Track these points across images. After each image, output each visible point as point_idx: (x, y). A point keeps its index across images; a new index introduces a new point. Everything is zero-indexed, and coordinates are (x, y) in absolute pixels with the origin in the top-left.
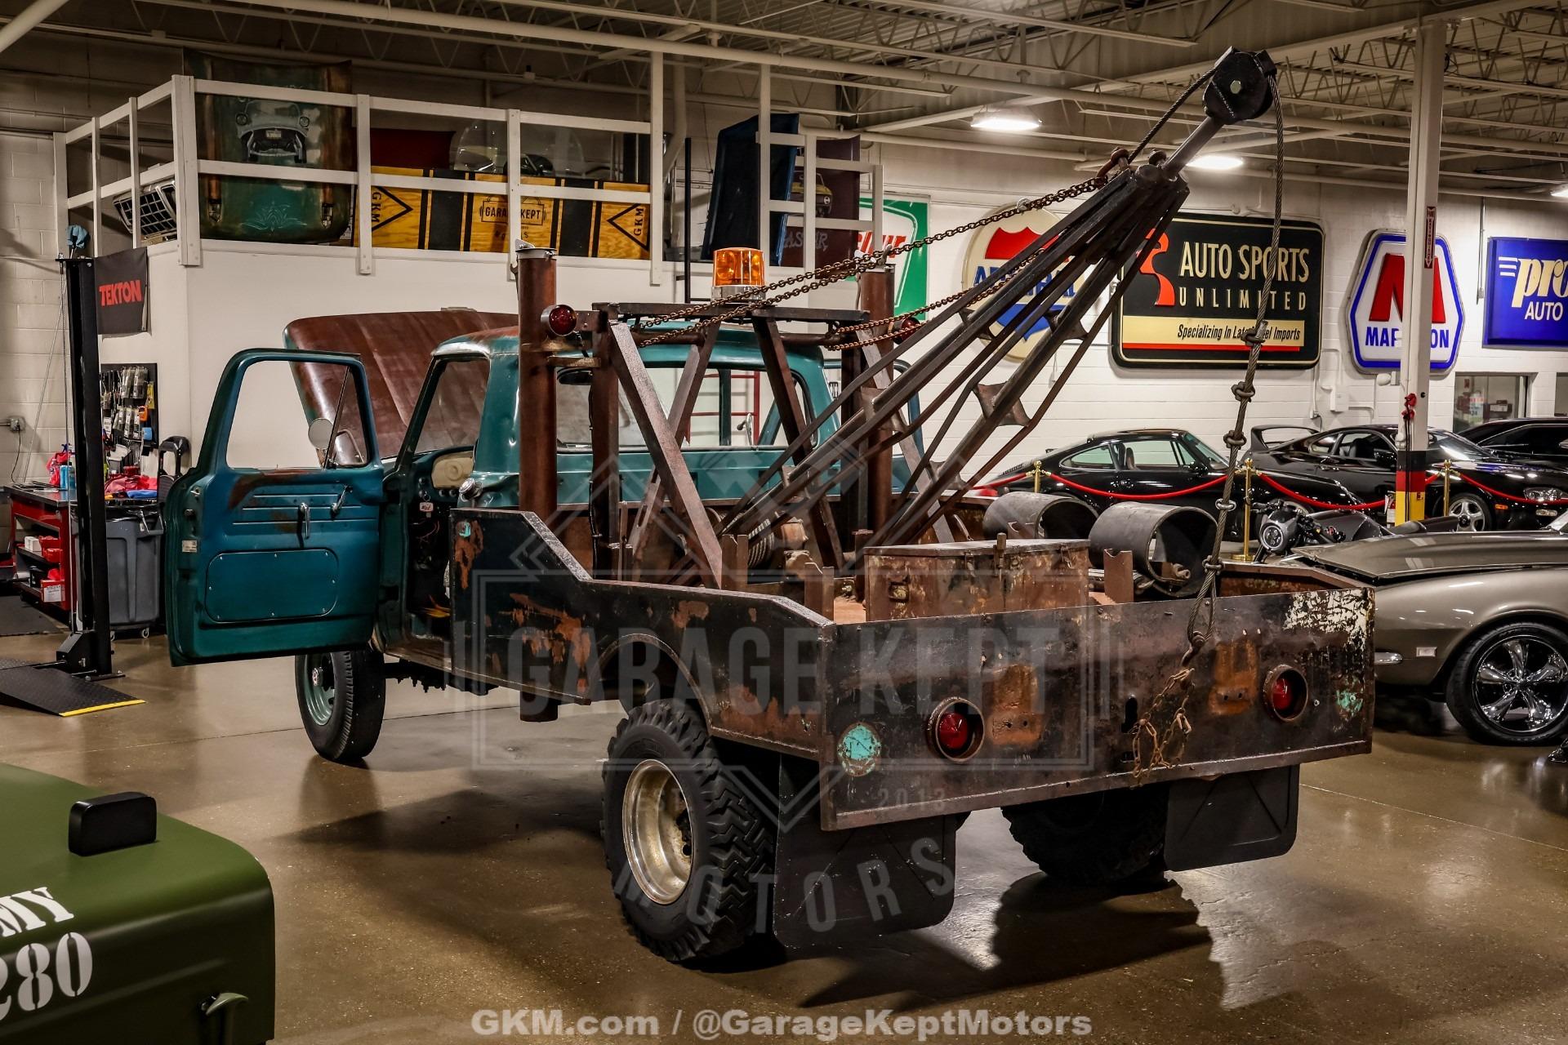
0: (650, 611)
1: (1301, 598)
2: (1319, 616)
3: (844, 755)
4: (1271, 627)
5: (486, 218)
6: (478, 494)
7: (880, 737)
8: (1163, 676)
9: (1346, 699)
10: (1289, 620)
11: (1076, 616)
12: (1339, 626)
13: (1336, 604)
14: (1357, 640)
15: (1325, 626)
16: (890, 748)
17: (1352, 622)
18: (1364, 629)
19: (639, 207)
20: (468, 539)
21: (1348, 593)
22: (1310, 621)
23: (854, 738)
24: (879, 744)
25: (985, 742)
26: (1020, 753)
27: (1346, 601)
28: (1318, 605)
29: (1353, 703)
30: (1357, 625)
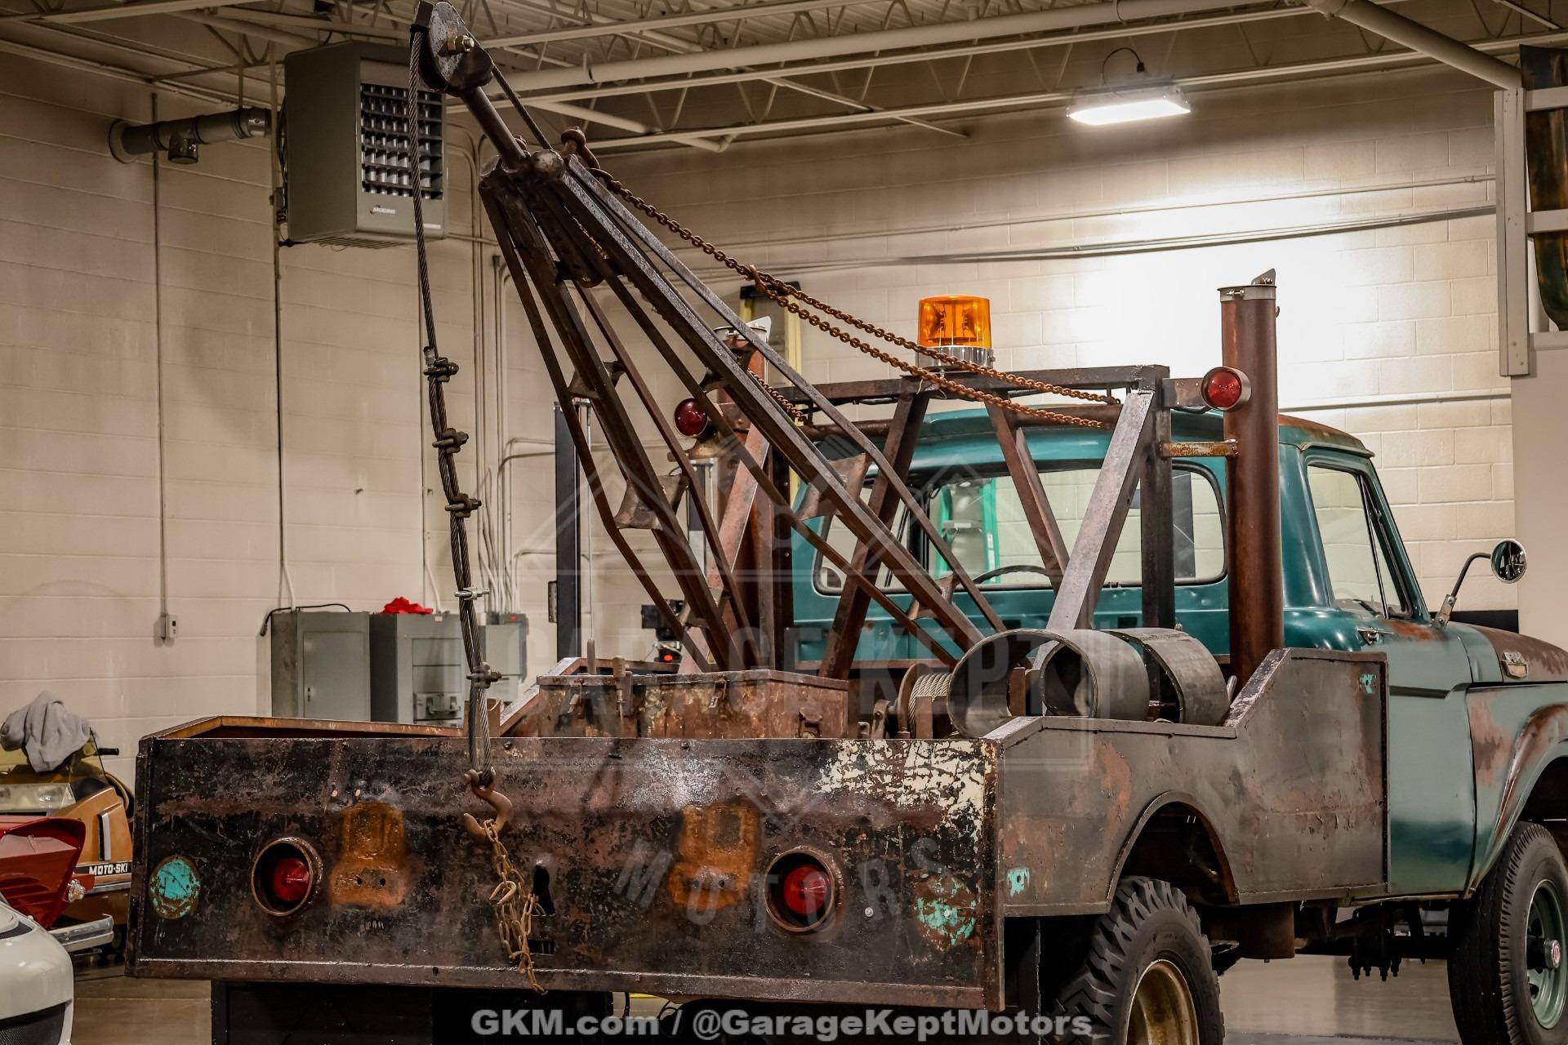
1: (855, 749)
2: (888, 779)
3: (157, 892)
4: (788, 787)
7: (200, 876)
8: (592, 841)
9: (937, 914)
10: (825, 779)
12: (924, 796)
13: (921, 761)
14: (964, 822)
15: (897, 795)
16: (211, 891)
17: (952, 793)
18: (979, 804)
21: (946, 745)
22: (868, 784)
23: (169, 873)
24: (198, 884)
25: (321, 897)
26: (370, 918)
27: (939, 759)
28: (888, 761)
29: (953, 923)
30: (964, 797)
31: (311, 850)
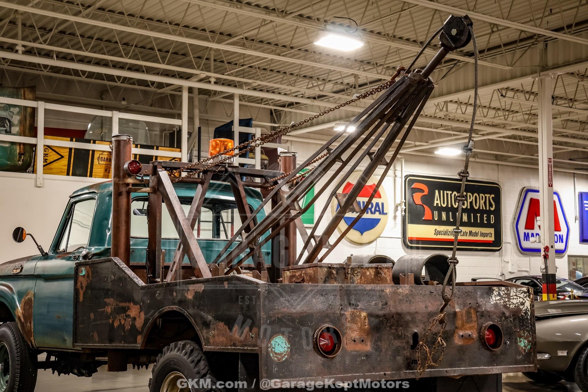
0: (175, 294)
1: (497, 290)
2: (507, 300)
3: (272, 350)
4: (483, 303)
5: (101, 162)
6: (90, 257)
7: (289, 342)
9: (522, 342)
10: (491, 300)
11: (386, 290)
12: (517, 305)
13: (514, 294)
14: (526, 313)
15: (510, 305)
16: (294, 348)
17: (523, 304)
18: (529, 308)
19: (176, 159)
20: (84, 276)
21: (520, 289)
22: (502, 301)
23: (276, 342)
24: (289, 346)
27: (519, 293)
28: (506, 294)
29: (526, 345)
30: (525, 305)
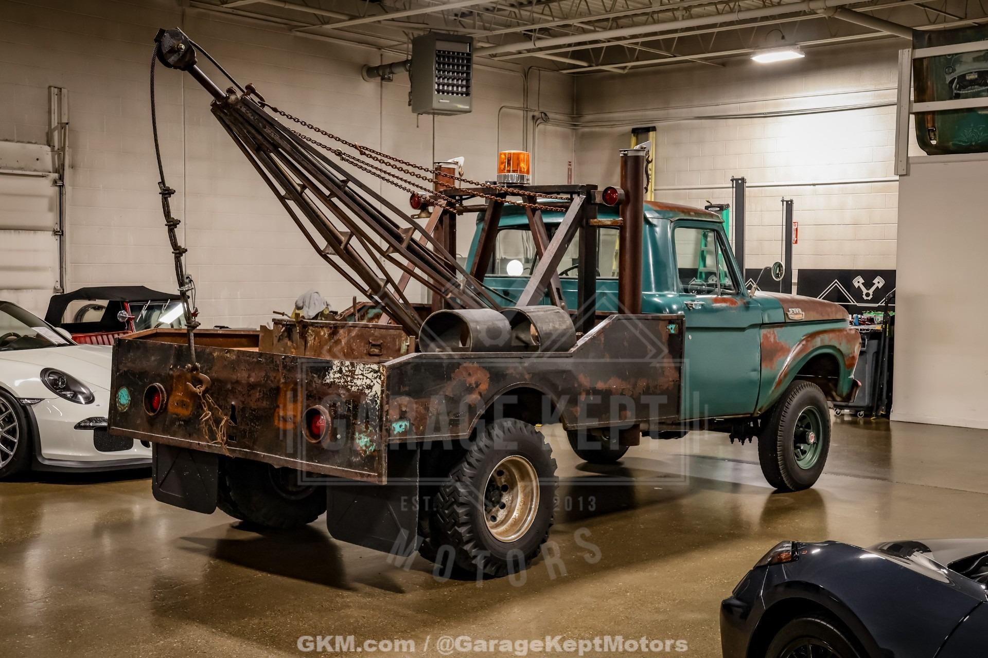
1: (339, 364)
2: (349, 379)
4: (315, 379)
8: (250, 395)
9: (363, 440)
10: (328, 377)
11: (215, 353)
12: (360, 388)
13: (360, 372)
14: (374, 401)
15: (352, 386)
16: (134, 402)
17: (370, 387)
18: (379, 393)
21: (369, 366)
22: (342, 381)
25: (165, 409)
26: (179, 420)
27: (367, 372)
28: (349, 371)
29: (368, 445)
30: (374, 389)
31: (163, 389)
